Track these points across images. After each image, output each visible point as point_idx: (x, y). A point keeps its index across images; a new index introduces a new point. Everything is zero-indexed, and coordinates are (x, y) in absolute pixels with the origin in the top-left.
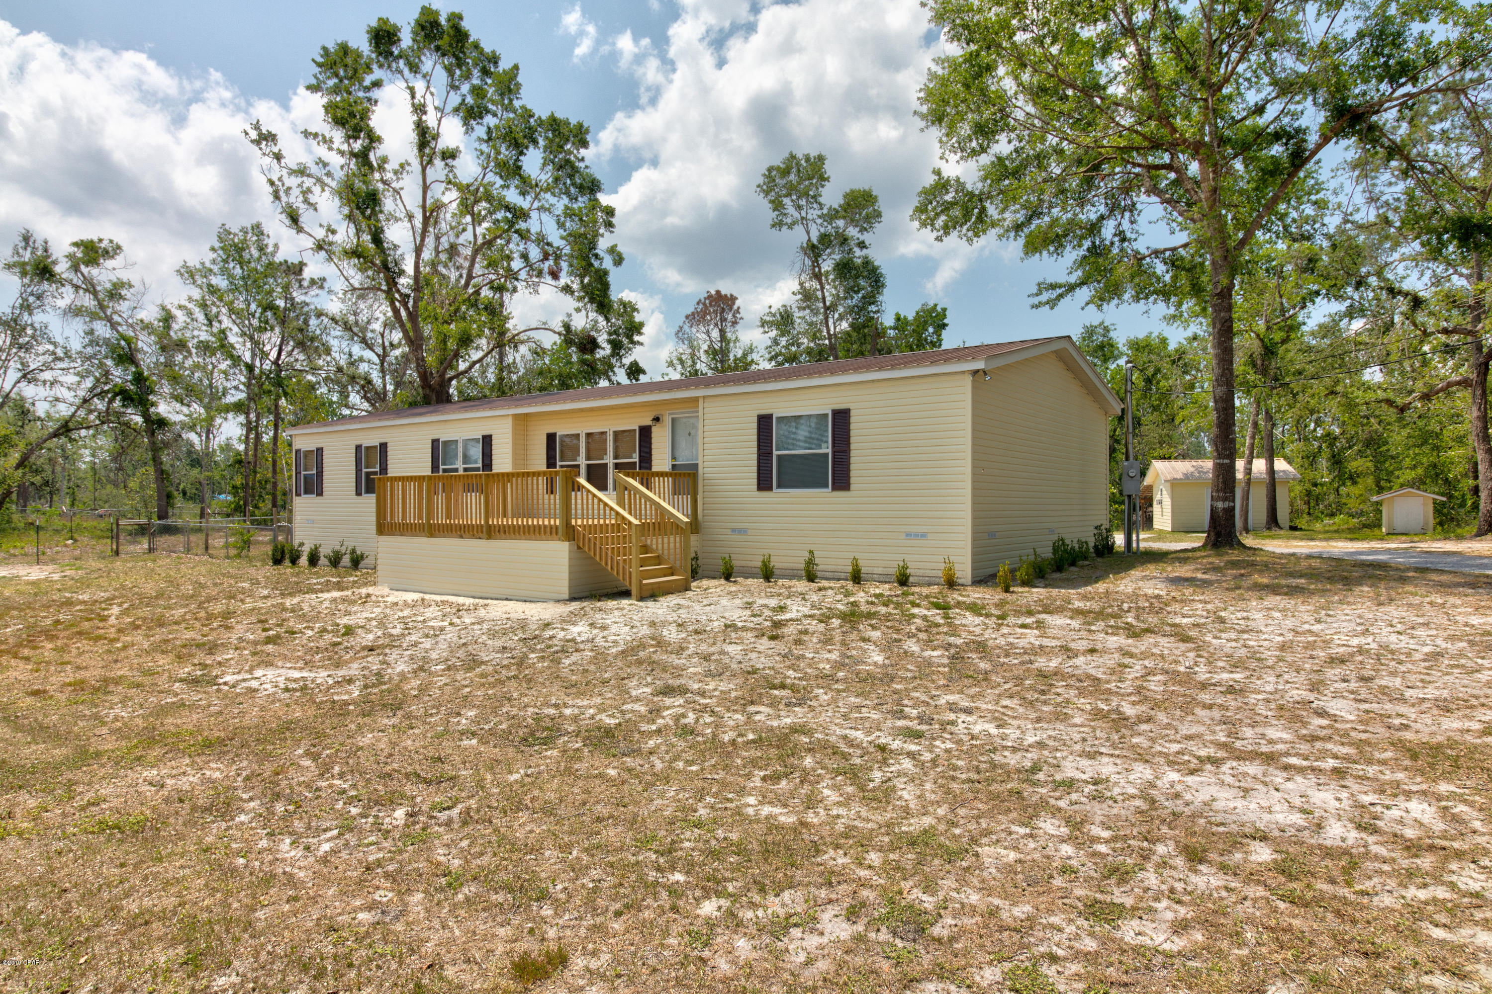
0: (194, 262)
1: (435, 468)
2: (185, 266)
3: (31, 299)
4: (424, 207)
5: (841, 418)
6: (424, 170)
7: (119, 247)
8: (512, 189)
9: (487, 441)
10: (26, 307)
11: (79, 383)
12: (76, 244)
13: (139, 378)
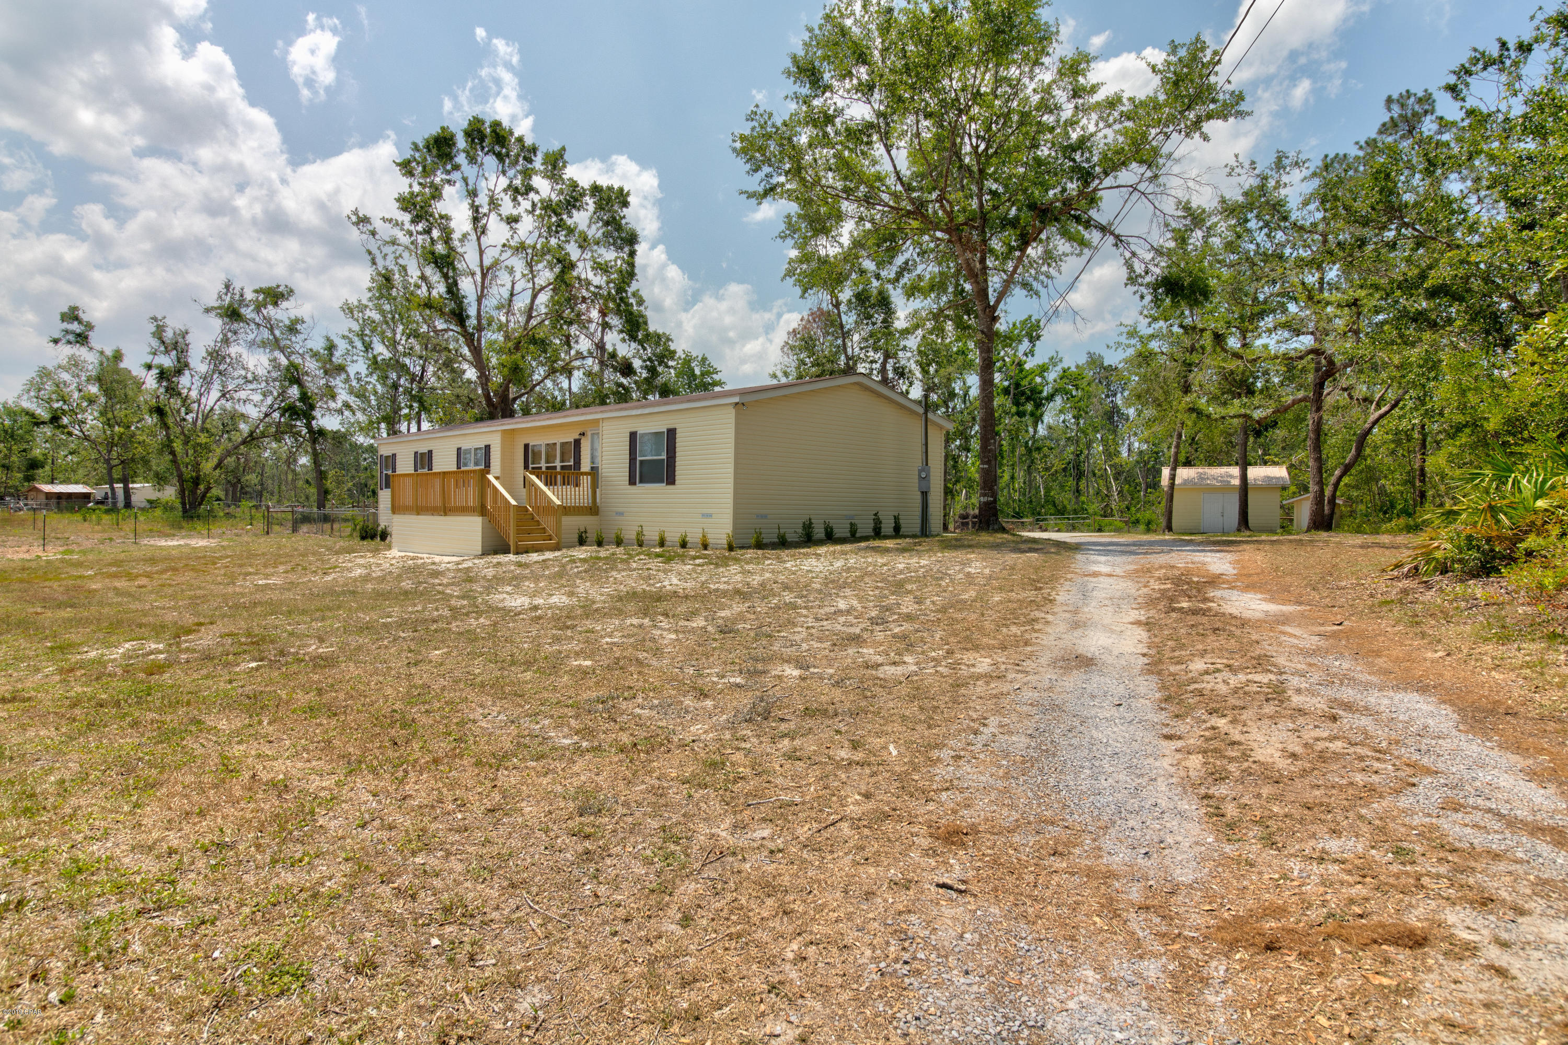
0: (353, 301)
1: (458, 467)
2: (346, 303)
3: (230, 335)
4: (482, 266)
5: (672, 433)
6: (479, 239)
7: (292, 291)
8: (572, 243)
9: (488, 448)
10: (226, 341)
11: (262, 401)
12: (256, 291)
13: (304, 397)
